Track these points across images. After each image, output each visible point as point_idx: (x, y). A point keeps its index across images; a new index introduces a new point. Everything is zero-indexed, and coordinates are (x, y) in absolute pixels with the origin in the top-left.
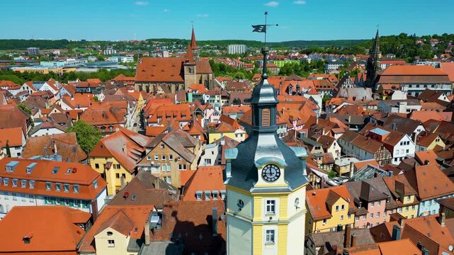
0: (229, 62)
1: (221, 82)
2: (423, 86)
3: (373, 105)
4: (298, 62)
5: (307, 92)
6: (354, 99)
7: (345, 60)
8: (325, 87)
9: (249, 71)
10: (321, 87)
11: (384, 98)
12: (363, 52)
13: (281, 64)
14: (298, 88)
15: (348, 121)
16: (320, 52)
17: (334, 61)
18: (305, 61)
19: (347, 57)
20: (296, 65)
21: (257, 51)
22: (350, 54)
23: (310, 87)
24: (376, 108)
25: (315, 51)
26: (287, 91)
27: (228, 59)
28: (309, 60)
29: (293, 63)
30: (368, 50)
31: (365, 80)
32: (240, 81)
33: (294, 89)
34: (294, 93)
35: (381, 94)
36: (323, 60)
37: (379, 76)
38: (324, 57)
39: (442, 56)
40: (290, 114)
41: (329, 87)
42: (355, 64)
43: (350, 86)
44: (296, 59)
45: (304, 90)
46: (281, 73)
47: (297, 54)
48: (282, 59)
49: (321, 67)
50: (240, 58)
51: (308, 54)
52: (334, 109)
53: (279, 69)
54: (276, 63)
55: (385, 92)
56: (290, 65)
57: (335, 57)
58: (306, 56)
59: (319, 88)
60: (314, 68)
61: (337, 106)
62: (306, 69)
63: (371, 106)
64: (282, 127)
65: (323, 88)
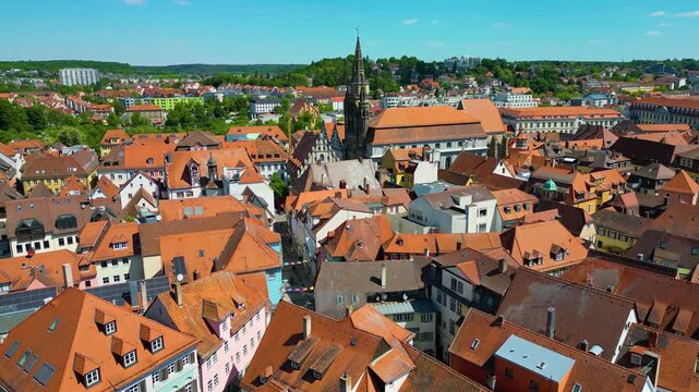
0: (58, 102)
1: (10, 157)
2: (445, 144)
3: (397, 205)
4: (201, 101)
5: (236, 179)
6: (343, 185)
7: (280, 96)
8: (269, 156)
9: (100, 122)
10: (261, 157)
11: (399, 178)
12: (302, 82)
13: (169, 104)
14: (212, 168)
15: (379, 282)
16: (236, 83)
17: (262, 97)
18: (211, 99)
19: (283, 90)
20: (198, 104)
21: (123, 81)
22: (286, 86)
23: (240, 164)
24: (402, 210)
25: (228, 80)
26: (187, 176)
27: (56, 97)
28: (220, 97)
29: (191, 103)
30: (310, 80)
31: (342, 136)
32: (66, 150)
33: (204, 172)
34: (204, 182)
35: (391, 170)
36: (245, 96)
37: (372, 131)
38: (244, 90)
39: (409, 87)
40: (206, 295)
41: (277, 156)
42: (300, 102)
43: (326, 155)
44: (197, 95)
45: (228, 173)
46: (169, 123)
47: (196, 86)
48: (170, 96)
49: (243, 108)
50: (82, 94)
51: (216, 85)
52: (316, 228)
53: (165, 115)
54: (158, 102)
55: (400, 166)
56: (188, 106)
57: (263, 92)
58: (213, 90)
59: (257, 160)
60: (231, 110)
61: (324, 221)
62: (218, 114)
63: (391, 206)
64: (179, 369)
65: (265, 159)
